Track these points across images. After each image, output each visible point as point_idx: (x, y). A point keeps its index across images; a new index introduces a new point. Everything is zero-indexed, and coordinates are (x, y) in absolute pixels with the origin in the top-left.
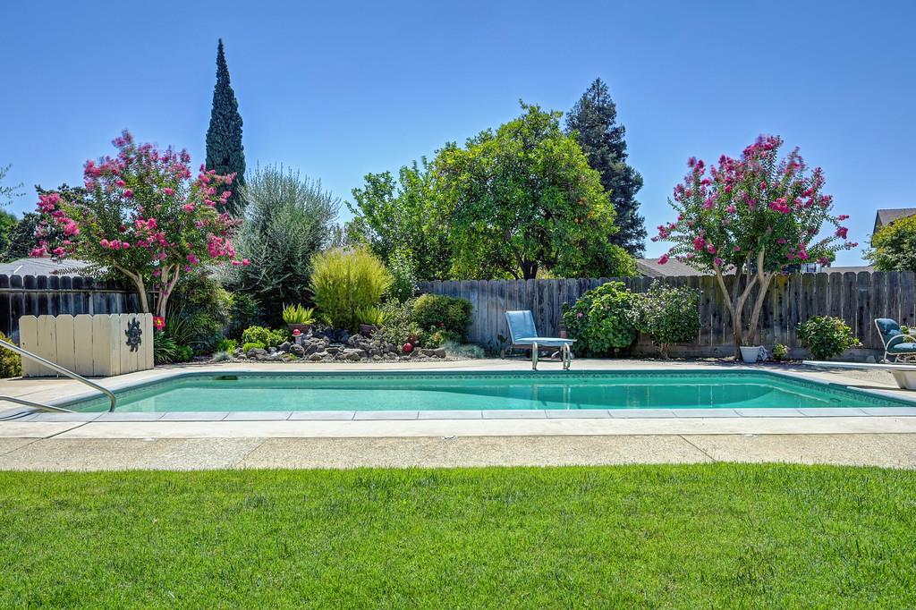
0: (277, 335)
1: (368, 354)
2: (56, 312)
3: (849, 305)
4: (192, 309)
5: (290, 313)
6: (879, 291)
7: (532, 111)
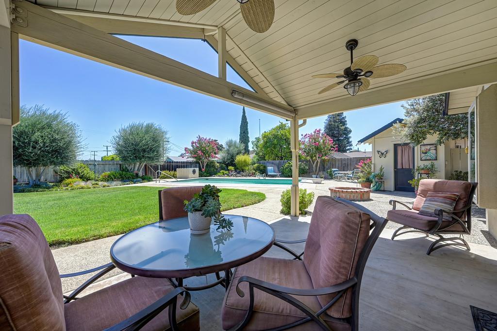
0: (227, 172)
1: (243, 176)
2: (182, 168)
3: (342, 165)
4: (210, 167)
5: (230, 168)
6: (348, 163)
7: (282, 123)
